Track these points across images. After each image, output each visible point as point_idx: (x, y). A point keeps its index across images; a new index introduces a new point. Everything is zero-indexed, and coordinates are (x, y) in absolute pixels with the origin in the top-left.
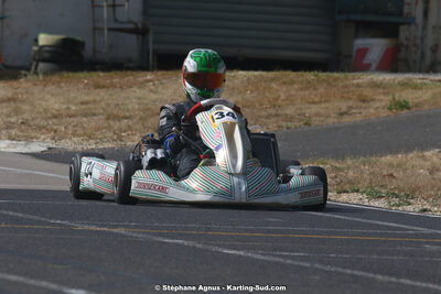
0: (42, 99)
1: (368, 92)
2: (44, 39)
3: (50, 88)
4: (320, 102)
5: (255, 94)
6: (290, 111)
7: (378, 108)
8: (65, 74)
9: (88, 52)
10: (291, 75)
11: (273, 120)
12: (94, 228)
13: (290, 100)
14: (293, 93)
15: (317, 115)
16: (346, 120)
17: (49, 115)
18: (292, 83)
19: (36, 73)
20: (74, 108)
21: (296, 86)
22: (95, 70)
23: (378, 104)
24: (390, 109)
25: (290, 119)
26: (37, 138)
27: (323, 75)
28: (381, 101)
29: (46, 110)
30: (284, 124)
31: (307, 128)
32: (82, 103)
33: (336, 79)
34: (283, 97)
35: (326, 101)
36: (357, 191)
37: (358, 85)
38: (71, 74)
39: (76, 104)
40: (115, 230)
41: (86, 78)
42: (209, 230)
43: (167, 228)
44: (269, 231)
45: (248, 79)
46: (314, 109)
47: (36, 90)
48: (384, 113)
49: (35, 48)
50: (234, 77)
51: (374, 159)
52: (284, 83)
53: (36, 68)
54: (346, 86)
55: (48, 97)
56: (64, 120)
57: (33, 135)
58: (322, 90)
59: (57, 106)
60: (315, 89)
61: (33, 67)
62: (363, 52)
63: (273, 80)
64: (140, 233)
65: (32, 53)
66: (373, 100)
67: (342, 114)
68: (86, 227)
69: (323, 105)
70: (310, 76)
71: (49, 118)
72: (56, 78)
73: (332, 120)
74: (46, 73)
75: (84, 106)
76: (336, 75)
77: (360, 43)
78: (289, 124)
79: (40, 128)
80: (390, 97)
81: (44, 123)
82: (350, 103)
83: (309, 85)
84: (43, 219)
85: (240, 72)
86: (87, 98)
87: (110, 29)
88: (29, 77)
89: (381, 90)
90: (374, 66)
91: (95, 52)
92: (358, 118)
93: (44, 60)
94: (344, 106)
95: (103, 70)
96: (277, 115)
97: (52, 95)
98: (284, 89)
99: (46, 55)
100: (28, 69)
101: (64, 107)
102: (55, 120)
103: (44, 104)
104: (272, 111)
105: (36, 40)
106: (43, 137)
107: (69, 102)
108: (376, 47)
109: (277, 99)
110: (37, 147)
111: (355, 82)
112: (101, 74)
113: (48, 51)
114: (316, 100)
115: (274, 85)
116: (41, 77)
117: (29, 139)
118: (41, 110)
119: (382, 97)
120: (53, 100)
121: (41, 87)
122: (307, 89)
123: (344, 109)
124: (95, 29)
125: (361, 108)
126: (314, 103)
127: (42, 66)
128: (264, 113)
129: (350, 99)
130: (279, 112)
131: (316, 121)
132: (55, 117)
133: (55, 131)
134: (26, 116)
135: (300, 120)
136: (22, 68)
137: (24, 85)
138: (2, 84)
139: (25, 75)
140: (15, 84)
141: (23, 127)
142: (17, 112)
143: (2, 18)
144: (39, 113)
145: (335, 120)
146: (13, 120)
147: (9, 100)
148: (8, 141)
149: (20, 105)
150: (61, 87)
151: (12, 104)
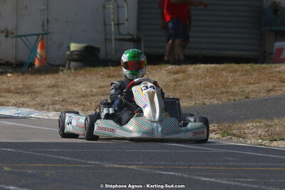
0: (74, 85)
2: (74, 47)
3: (80, 78)
4: (254, 83)
5: (211, 79)
6: (235, 89)
8: (88, 69)
9: (102, 54)
10: (235, 66)
11: (225, 95)
12: (116, 166)
13: (235, 82)
14: (237, 77)
15: (253, 91)
16: (272, 94)
17: (79, 95)
18: (236, 71)
19: (69, 68)
20: (94, 90)
21: (238, 73)
22: (108, 66)
25: (235, 94)
27: (256, 66)
29: (77, 92)
30: (232, 98)
31: (247, 100)
32: (100, 87)
33: (264, 68)
34: (230, 80)
35: (258, 83)
36: (283, 140)
37: (279, 72)
38: (92, 69)
39: (96, 88)
40: (130, 167)
41: (101, 71)
42: (190, 165)
43: (162, 165)
44: (229, 166)
45: (207, 69)
46: (251, 88)
47: (70, 79)
49: (68, 53)
50: (198, 68)
52: (231, 72)
53: (69, 65)
54: (271, 73)
55: (78, 83)
56: (89, 99)
57: (70, 108)
58: (255, 75)
59: (84, 89)
60: (251, 75)
61: (67, 65)
62: (281, 50)
63: (223, 70)
64: (146, 168)
65: (66, 56)
67: (269, 91)
68: (111, 165)
69: (257, 85)
70: (247, 67)
71: (80, 97)
72: (82, 72)
73: (263, 95)
74: (76, 69)
75: (101, 89)
76: (265, 65)
77: (278, 45)
78: (236, 98)
79: (74, 104)
81: (76, 100)
82: (274, 84)
83: (247, 73)
84: (83, 161)
85: (202, 65)
86: (103, 84)
87: (116, 40)
88: (65, 71)
91: (106, 54)
92: (280, 93)
93: (74, 60)
94: (270, 85)
95: (113, 66)
96: (227, 92)
97: (80, 82)
98: (231, 75)
99: (75, 57)
100: (64, 66)
101: (89, 90)
102: (83, 98)
103: (76, 88)
104: (224, 90)
105: (69, 47)
106: (76, 109)
107: (92, 87)
109: (227, 82)
111: (277, 69)
112: (112, 68)
113: (76, 54)
114: (252, 82)
115: (224, 73)
116: (73, 71)
118: (74, 92)
120: (81, 86)
121: (73, 77)
122: (245, 75)
123: (270, 87)
124: (106, 40)
125: (281, 86)
126: (251, 84)
127: (73, 64)
128: (219, 91)
129: (274, 81)
130: (228, 90)
131: (252, 96)
132: (84, 96)
133: (84, 105)
134: (64, 96)
135: (242, 95)
136: (59, 66)
137: (62, 76)
138: (48, 76)
139: (62, 70)
140: (56, 76)
141: (63, 103)
142: (59, 93)
143: (47, 34)
144: (73, 94)
145: (265, 95)
146: (56, 99)
147: (53, 86)
148: (54, 113)
149: (60, 89)
150: (86, 77)
151: (56, 89)
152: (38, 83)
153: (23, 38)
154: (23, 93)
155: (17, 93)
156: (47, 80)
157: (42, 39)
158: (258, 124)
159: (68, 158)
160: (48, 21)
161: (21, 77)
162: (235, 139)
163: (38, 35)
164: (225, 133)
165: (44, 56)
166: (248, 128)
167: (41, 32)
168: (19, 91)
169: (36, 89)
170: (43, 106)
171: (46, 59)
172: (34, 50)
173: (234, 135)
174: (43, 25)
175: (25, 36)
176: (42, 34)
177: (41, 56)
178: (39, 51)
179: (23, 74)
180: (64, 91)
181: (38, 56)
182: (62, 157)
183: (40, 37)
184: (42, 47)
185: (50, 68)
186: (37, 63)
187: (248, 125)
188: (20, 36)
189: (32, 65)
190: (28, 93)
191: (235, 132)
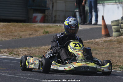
1: (37, 29)
4: (24, 32)
6: (16, 34)
7: (40, 33)
10: (16, 24)
11: (11, 36)
13: (16, 31)
14: (16, 29)
15: (23, 35)
16: (31, 36)
18: (16, 26)
21: (17, 27)
23: (40, 32)
24: (43, 33)
25: (15, 36)
27: (25, 24)
28: (41, 31)
30: (14, 38)
31: (21, 39)
33: (28, 25)
34: (13, 30)
35: (26, 31)
36: (35, 56)
37: (35, 27)
45: (4, 25)
48: (42, 35)
51: (39, 47)
52: (14, 26)
54: (31, 27)
58: (24, 28)
60: (22, 28)
62: (36, 17)
63: (11, 25)
66: (39, 31)
67: (30, 35)
69: (25, 32)
70: (21, 24)
73: (27, 37)
76: (28, 24)
77: (35, 15)
78: (16, 38)
80: (43, 30)
82: (32, 32)
83: (21, 27)
85: (1, 23)
89: (41, 28)
90: (39, 21)
92: (35, 36)
94: (31, 32)
96: (12, 35)
98: (14, 28)
104: (11, 34)
108: (39, 16)
109: (12, 30)
111: (34, 26)
114: (23, 31)
115: (11, 27)
119: (41, 30)
122: (20, 28)
123: (31, 33)
125: (35, 33)
126: (22, 32)
128: (8, 35)
129: (32, 30)
131: (23, 37)
135: (18, 36)
145: (28, 37)
158: (25, 49)
162: (14, 56)
164: (11, 53)
166: (20, 51)
173: (14, 54)
187: (21, 50)
191: (15, 53)
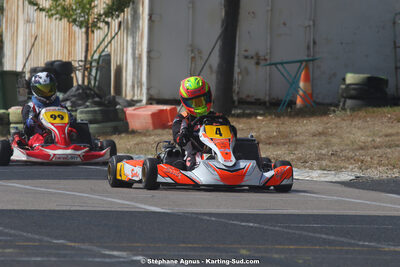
0: (349, 132)
2: (351, 78)
3: (358, 123)
8: (370, 109)
17: (356, 146)
19: (344, 109)
20: (378, 140)
22: (398, 104)
26: (346, 168)
29: (353, 143)
32: (386, 136)
38: (375, 109)
39: (380, 137)
41: (389, 112)
47: (344, 124)
49: (343, 86)
53: (344, 104)
55: (354, 130)
56: (369, 152)
57: (342, 165)
59: (363, 139)
61: (341, 104)
65: (340, 91)
71: (357, 150)
72: (362, 113)
74: (353, 109)
75: (387, 139)
79: (348, 159)
81: (351, 154)
86: (389, 131)
88: (337, 112)
91: (397, 89)
93: (351, 97)
97: (359, 129)
99: (353, 92)
100: (337, 106)
101: (370, 139)
102: (361, 151)
103: (352, 137)
105: (344, 79)
106: (351, 167)
107: (374, 135)
110: (346, 176)
113: (354, 89)
116: (348, 113)
117: (338, 169)
118: (349, 142)
120: (359, 133)
121: (348, 122)
124: (397, 69)
127: (349, 102)
132: (362, 148)
133: (362, 161)
134: (335, 148)
136: (331, 105)
137: (333, 120)
138: (313, 120)
139: (334, 111)
140: (325, 119)
141: (333, 158)
142: (328, 144)
143: (313, 60)
144: (348, 145)
146: (323, 152)
147: (320, 134)
148: (319, 172)
149: (330, 138)
150: (367, 122)
151: (323, 138)
152: (300, 129)
153: (279, 67)
154: (278, 144)
155: (270, 144)
156: (312, 125)
157: (307, 67)
159: (332, 238)
160: (314, 43)
161: (276, 121)
163: (301, 62)
165: (310, 92)
167: (306, 58)
168: (272, 140)
169: (296, 139)
170: (306, 162)
171: (311, 95)
172: (294, 83)
174: (308, 48)
175: (282, 64)
176: (307, 61)
177: (304, 92)
178: (301, 84)
179: (279, 116)
180: (335, 140)
181: (301, 92)
182: (324, 236)
183: (304, 64)
184: (307, 79)
185: (317, 108)
186: (299, 102)
188: (275, 64)
189: (292, 103)
190: (284, 144)
